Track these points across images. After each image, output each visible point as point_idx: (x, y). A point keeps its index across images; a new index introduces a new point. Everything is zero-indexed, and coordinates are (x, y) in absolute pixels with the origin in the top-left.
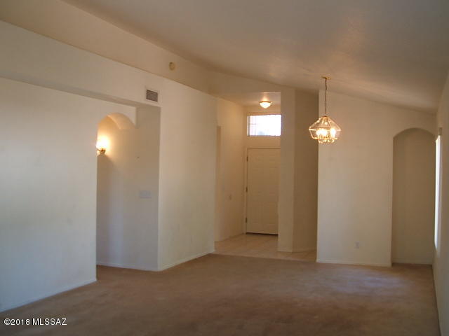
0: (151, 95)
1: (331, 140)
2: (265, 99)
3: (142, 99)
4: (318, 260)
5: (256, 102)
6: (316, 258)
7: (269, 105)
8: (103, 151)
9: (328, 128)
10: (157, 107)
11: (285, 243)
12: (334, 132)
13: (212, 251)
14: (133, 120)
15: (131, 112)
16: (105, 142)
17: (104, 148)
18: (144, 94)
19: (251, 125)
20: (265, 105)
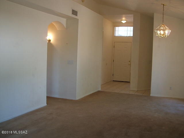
0: (75, 13)
1: (165, 36)
2: (124, 19)
3: (70, 14)
4: (151, 95)
5: (120, 20)
6: (150, 94)
7: (125, 21)
8: (50, 41)
9: (164, 30)
10: (77, 19)
11: (133, 86)
12: (167, 32)
13: (100, 89)
14: (65, 25)
15: (64, 21)
16: (51, 36)
17: (50, 39)
18: (71, 12)
19: (116, 31)
20: (124, 22)
